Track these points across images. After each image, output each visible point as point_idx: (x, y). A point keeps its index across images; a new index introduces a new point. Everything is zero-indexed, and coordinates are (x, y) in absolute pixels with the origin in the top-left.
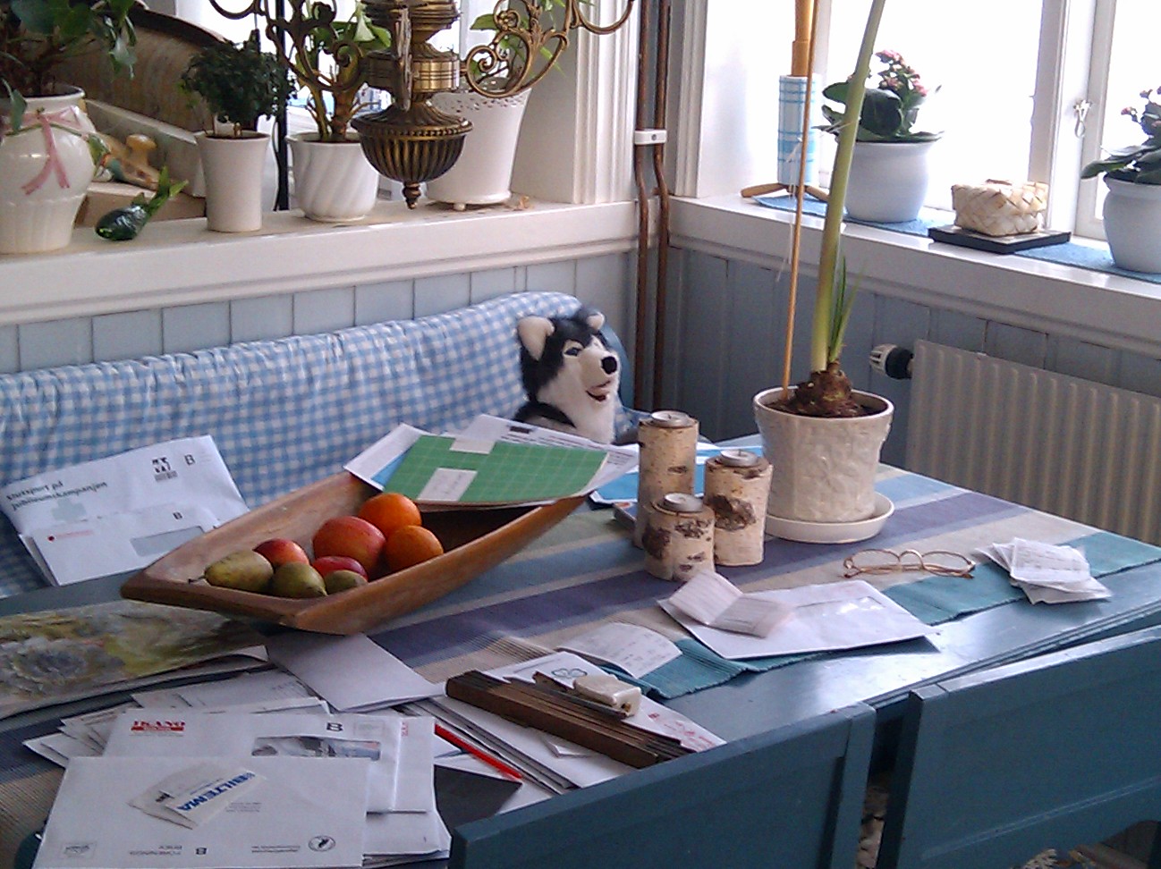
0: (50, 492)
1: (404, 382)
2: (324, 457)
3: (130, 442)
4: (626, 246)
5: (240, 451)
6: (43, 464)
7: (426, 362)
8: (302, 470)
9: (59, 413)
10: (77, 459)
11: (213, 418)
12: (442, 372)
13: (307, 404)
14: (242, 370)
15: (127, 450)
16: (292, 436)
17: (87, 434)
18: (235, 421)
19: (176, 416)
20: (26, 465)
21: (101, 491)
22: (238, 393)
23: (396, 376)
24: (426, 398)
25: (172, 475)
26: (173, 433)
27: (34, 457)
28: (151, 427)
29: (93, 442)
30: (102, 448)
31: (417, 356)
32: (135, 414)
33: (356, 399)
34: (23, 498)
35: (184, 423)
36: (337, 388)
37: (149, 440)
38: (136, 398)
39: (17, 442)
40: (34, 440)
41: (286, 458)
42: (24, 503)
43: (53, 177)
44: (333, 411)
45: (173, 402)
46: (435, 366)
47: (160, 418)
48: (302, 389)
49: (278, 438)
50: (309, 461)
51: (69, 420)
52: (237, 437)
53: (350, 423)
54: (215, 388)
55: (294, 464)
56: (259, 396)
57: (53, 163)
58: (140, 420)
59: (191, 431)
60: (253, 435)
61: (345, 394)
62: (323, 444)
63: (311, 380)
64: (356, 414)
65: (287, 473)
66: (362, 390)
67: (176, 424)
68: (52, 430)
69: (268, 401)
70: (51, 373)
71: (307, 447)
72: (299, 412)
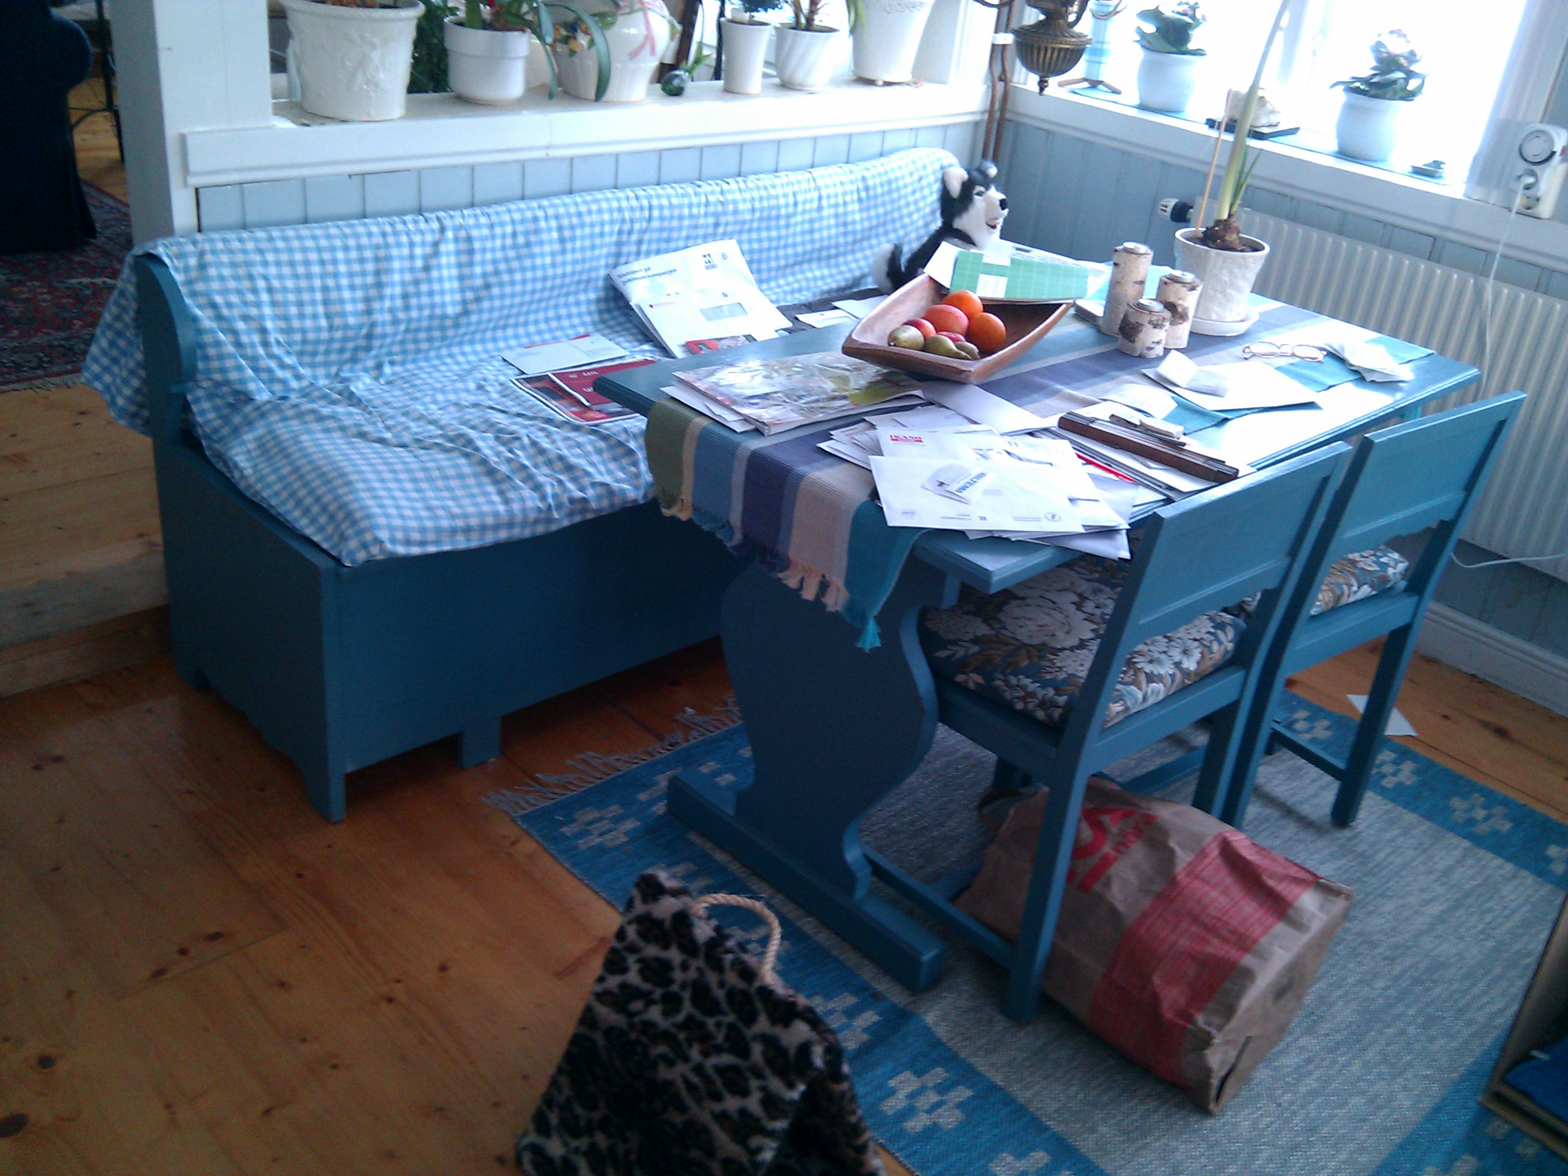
0: (644, 274)
1: (850, 208)
2: (799, 259)
3: (690, 241)
4: (977, 118)
5: (751, 252)
6: (638, 253)
7: (863, 195)
8: (786, 266)
9: (650, 220)
10: (658, 252)
11: (738, 227)
12: (872, 203)
13: (793, 221)
14: (756, 194)
15: (687, 247)
16: (782, 242)
17: (665, 235)
18: (750, 231)
19: (716, 225)
20: (629, 254)
21: (673, 274)
22: (753, 210)
23: (845, 204)
24: (862, 220)
25: (714, 266)
26: (714, 236)
27: (633, 248)
28: (701, 232)
29: (668, 240)
30: (673, 245)
31: (858, 191)
32: (693, 222)
33: (821, 219)
34: (629, 277)
35: (721, 230)
36: (810, 211)
37: (699, 241)
38: (695, 211)
39: (625, 238)
40: (634, 237)
41: (777, 258)
42: (630, 280)
43: (648, 47)
44: (807, 226)
45: (716, 215)
46: (868, 197)
47: (707, 226)
48: (791, 210)
49: (774, 244)
50: (791, 261)
51: (655, 224)
52: (750, 241)
53: (817, 236)
54: (741, 206)
55: (782, 263)
56: (765, 214)
57: (649, 38)
58: (696, 227)
59: (725, 235)
60: (760, 240)
61: (815, 215)
62: (800, 249)
63: (796, 204)
64: (821, 230)
65: (778, 268)
66: (825, 213)
67: (716, 231)
68: (645, 231)
69: (770, 218)
70: (644, 190)
71: (790, 251)
72: (788, 226)
